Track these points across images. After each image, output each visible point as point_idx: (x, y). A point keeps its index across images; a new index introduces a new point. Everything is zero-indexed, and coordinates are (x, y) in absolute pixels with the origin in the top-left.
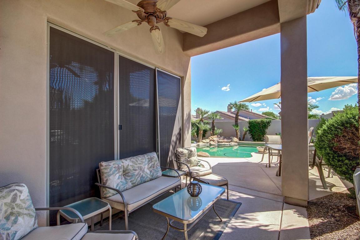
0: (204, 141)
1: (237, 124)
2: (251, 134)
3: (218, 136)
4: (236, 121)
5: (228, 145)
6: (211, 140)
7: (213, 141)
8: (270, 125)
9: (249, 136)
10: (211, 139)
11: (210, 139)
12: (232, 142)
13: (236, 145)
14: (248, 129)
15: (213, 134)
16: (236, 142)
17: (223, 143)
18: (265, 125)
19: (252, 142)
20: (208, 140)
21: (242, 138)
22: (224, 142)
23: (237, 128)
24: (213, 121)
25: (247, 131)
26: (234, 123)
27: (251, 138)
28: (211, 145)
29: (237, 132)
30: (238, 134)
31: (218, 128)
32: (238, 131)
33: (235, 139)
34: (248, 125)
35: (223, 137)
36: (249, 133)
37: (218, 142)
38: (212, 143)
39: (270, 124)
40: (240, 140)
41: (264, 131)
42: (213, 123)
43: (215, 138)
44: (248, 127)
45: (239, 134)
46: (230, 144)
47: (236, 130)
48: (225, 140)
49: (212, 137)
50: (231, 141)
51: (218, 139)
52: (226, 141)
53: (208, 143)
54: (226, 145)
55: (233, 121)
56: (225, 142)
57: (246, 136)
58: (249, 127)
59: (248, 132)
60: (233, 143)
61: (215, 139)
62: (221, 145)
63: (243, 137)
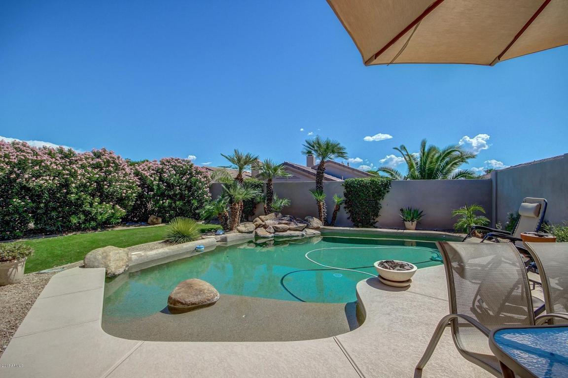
0: (242, 227)
1: (319, 189)
2: (350, 211)
3: (276, 215)
4: (319, 182)
5: (298, 236)
6: (258, 226)
7: (265, 227)
8: (388, 192)
9: (344, 214)
10: (260, 222)
11: (257, 223)
12: (306, 230)
13: (318, 236)
14: (343, 198)
15: (267, 211)
16: (317, 229)
17: (288, 233)
18: (380, 191)
19: (352, 229)
20: (251, 226)
21: (331, 221)
22: (290, 229)
23: (321, 198)
24: (270, 180)
25: (341, 204)
26: (314, 186)
27: (348, 218)
28: (257, 237)
29: (320, 206)
30: (322, 211)
31: (281, 197)
32: (321, 203)
33: (316, 222)
34: (343, 190)
35: (288, 217)
36: (345, 208)
37: (276, 230)
38: (261, 232)
39: (388, 188)
40: (326, 223)
41: (377, 204)
42: (269, 185)
43: (270, 220)
44: (343, 196)
45: (324, 210)
46: (303, 235)
47: (318, 202)
48: (293, 226)
49: (262, 217)
50: (307, 227)
51: (277, 222)
52: (295, 226)
53: (251, 232)
54: (293, 236)
55: (313, 181)
56: (292, 229)
57: (338, 213)
58: (345, 195)
59: (344, 205)
60: (310, 232)
61: (269, 222)
62: (282, 237)
63: (332, 216)
